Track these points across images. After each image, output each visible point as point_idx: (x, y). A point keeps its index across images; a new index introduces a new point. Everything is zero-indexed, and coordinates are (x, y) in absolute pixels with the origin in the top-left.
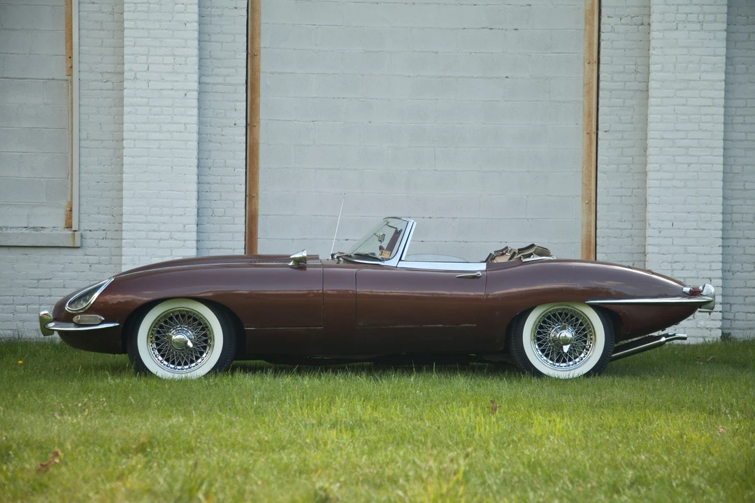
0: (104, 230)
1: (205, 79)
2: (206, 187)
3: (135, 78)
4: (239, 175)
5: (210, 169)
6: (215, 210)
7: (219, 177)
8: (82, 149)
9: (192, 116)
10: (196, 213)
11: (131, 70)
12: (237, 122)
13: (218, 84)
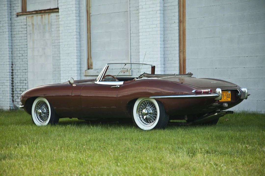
0: (138, 69)
1: (166, 5)
2: (166, 49)
3: (142, 8)
4: (176, 43)
5: (167, 41)
6: (169, 58)
7: (170, 45)
8: (131, 37)
9: (158, 21)
10: (163, 60)
11: (141, 5)
12: (175, 21)
13: (169, 6)
